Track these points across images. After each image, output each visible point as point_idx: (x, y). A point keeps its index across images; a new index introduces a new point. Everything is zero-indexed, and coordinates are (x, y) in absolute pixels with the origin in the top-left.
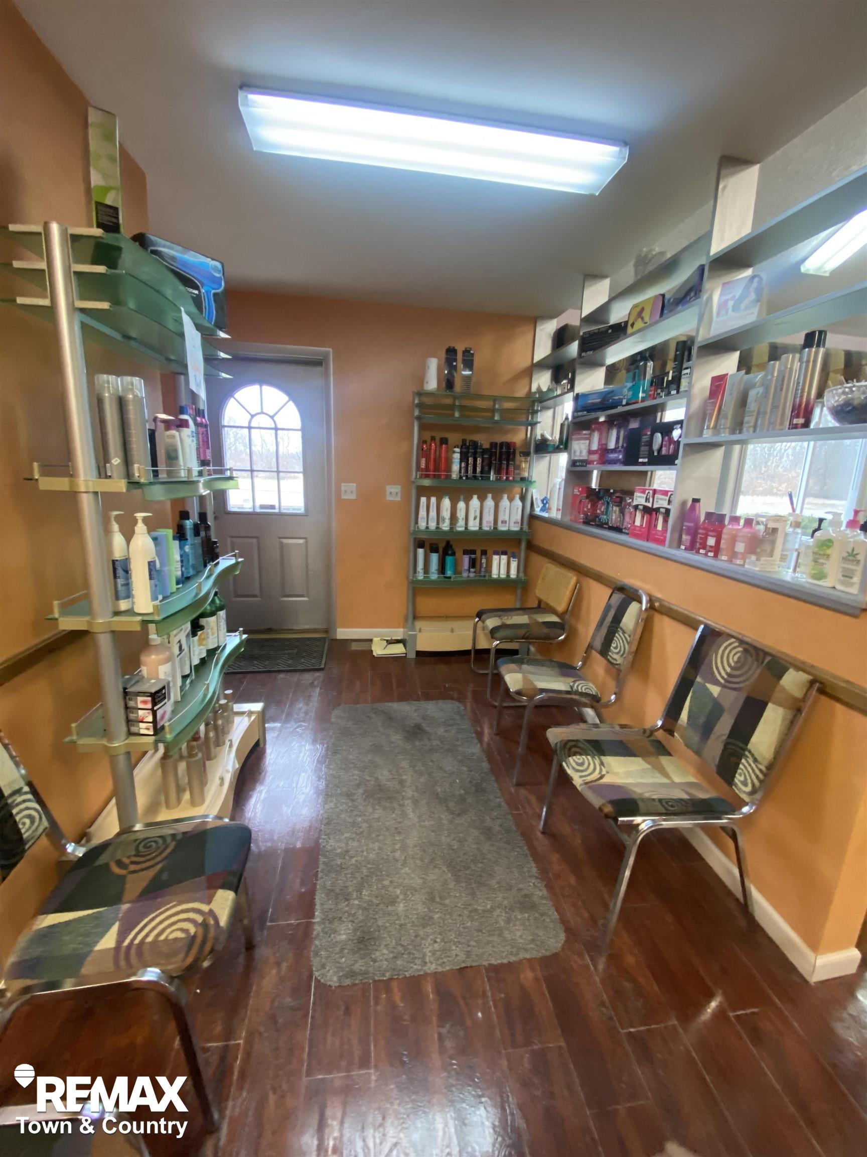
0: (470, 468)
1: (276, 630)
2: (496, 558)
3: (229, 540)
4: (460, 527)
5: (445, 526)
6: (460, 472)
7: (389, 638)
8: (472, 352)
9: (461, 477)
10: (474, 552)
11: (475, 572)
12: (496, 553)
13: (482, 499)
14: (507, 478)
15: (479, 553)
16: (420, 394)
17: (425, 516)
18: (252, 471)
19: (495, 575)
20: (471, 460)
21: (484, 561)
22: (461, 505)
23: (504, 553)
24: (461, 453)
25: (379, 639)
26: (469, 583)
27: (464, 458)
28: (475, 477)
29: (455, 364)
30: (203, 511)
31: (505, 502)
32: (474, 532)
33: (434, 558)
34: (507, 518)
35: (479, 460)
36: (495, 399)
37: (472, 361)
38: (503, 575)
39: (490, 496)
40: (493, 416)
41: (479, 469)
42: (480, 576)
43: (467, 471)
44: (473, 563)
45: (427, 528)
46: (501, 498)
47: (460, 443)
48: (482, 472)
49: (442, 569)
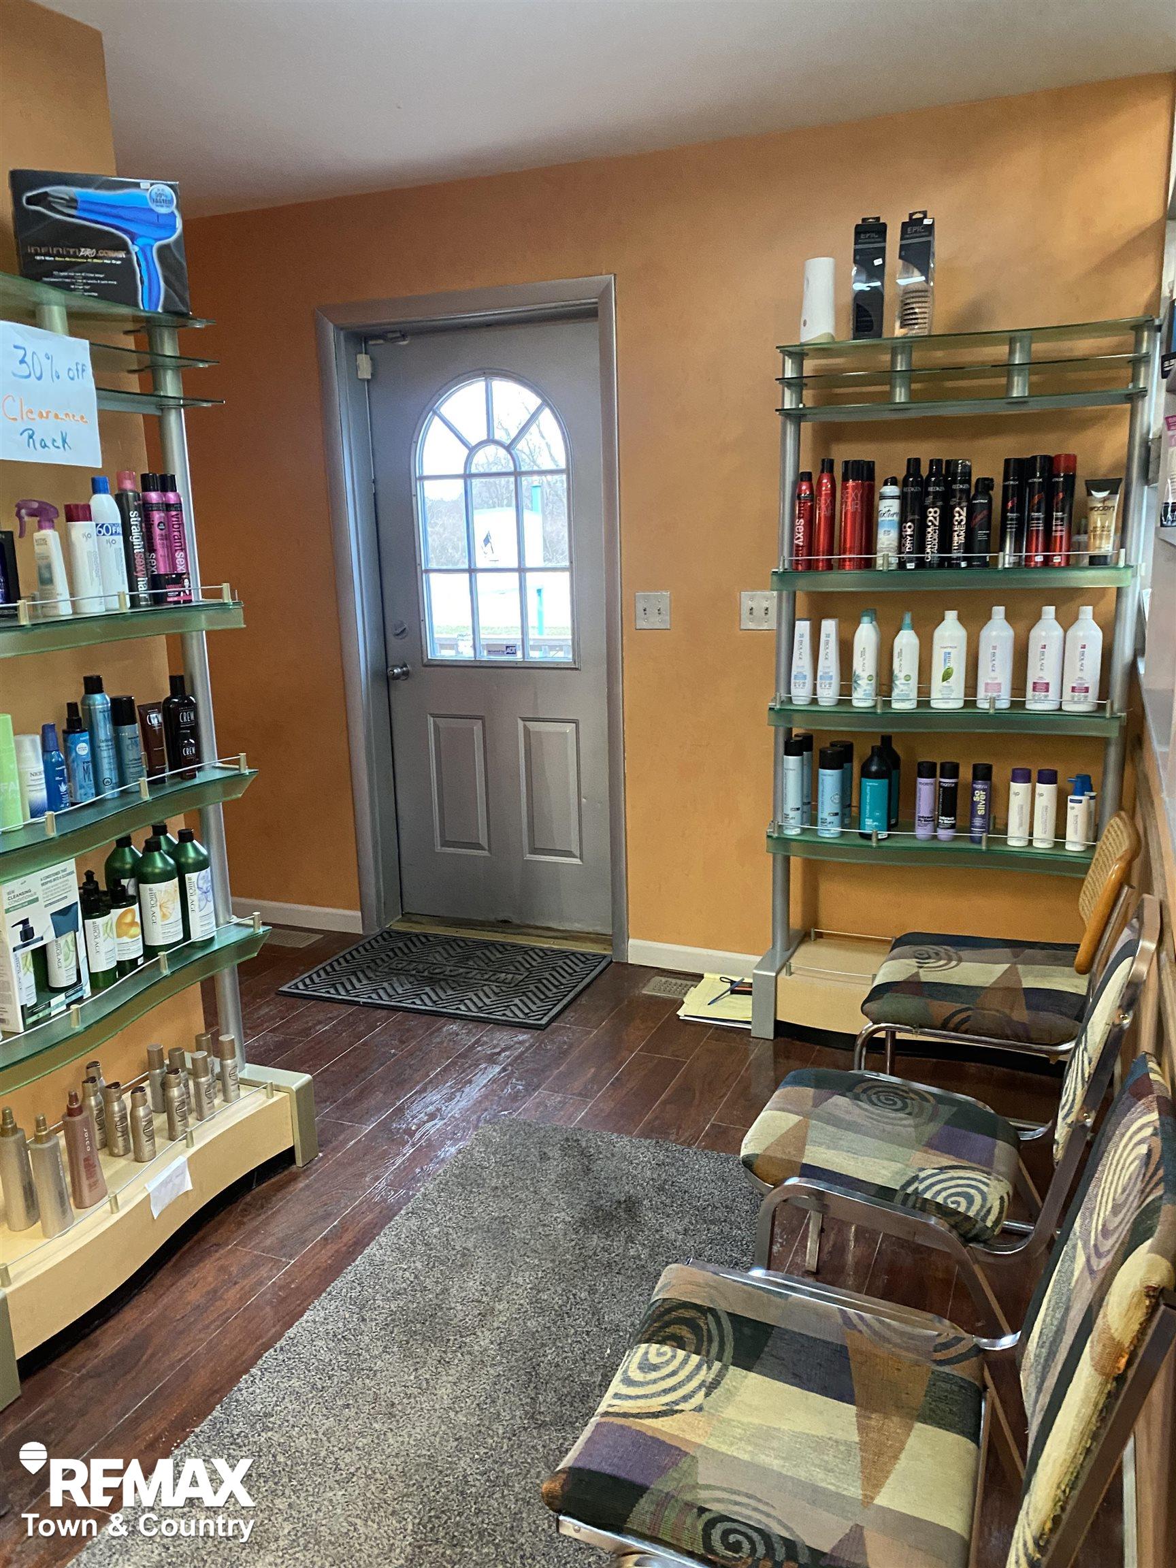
0: (932, 535)
1: (519, 926)
2: (1019, 790)
3: (431, 720)
4: (904, 699)
5: (863, 697)
6: (900, 548)
7: (737, 979)
8: (926, 222)
9: (902, 565)
10: (952, 770)
11: (953, 826)
12: (1023, 776)
13: (974, 620)
14: (1047, 561)
15: (966, 773)
16: (798, 354)
17: (808, 671)
18: (472, 571)
19: (1016, 838)
20: (933, 514)
21: (980, 796)
22: (906, 641)
23: (1048, 777)
24: (902, 498)
25: (718, 977)
26: (931, 856)
27: (912, 508)
28: (946, 563)
29: (878, 262)
30: (181, 673)
31: (1047, 629)
32: (946, 716)
33: (829, 779)
34: (1051, 676)
35: (960, 514)
36: (1012, 338)
37: (928, 245)
38: (1043, 841)
39: (999, 612)
40: (1009, 386)
41: (958, 539)
42: (972, 840)
43: (920, 545)
44: (948, 803)
45: (814, 701)
46: (1038, 617)
47: (901, 474)
48: (968, 546)
49: (849, 813)
